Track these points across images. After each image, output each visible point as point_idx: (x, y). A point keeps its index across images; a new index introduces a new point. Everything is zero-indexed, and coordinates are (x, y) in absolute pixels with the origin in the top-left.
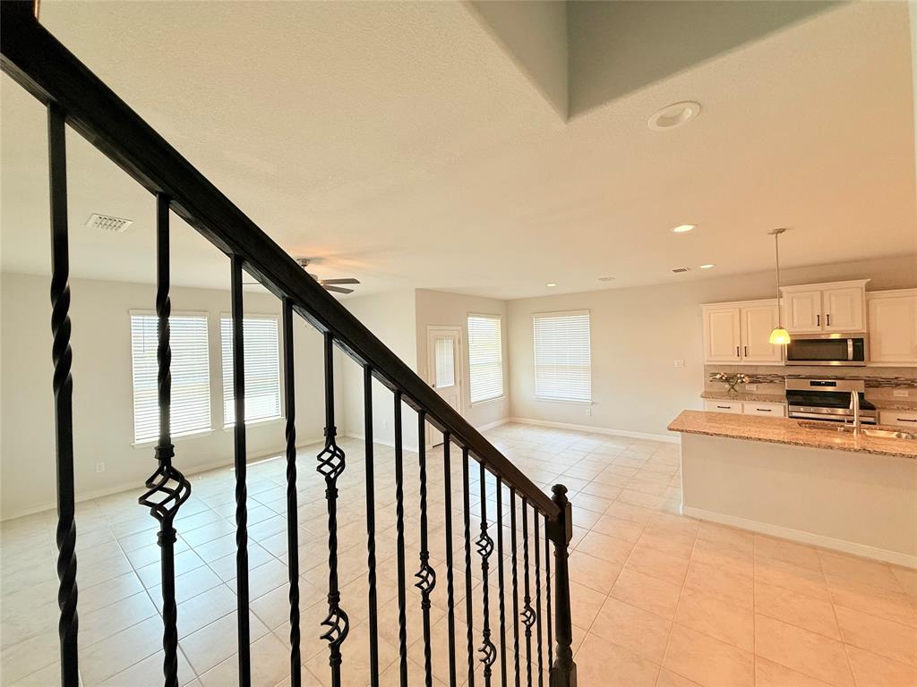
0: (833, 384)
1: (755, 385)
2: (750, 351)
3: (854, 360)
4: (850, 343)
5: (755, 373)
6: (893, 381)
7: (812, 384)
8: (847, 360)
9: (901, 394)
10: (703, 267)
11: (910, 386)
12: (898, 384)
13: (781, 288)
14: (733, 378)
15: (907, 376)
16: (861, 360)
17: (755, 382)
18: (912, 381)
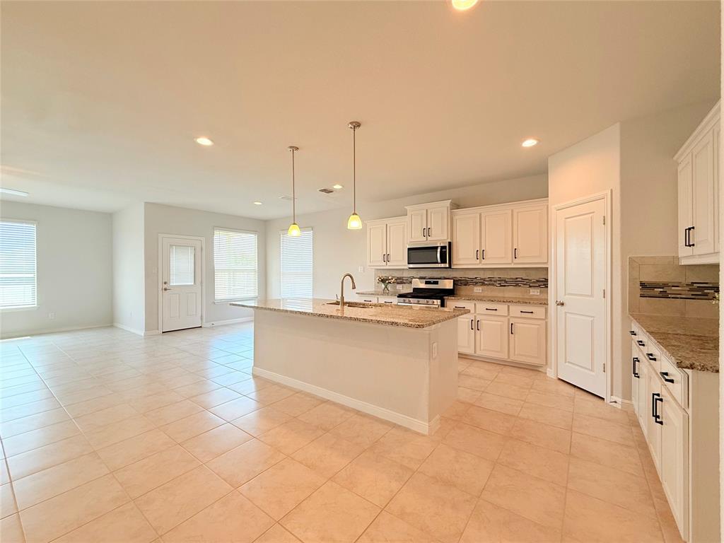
0: (437, 283)
1: (401, 286)
2: (391, 258)
3: (441, 263)
4: (439, 250)
5: (402, 276)
6: (474, 281)
7: (427, 283)
8: (437, 263)
9: (478, 290)
10: (335, 187)
11: (483, 284)
12: (476, 283)
13: (406, 207)
14: (387, 280)
15: (481, 275)
16: (446, 263)
17: (402, 283)
18: (484, 280)
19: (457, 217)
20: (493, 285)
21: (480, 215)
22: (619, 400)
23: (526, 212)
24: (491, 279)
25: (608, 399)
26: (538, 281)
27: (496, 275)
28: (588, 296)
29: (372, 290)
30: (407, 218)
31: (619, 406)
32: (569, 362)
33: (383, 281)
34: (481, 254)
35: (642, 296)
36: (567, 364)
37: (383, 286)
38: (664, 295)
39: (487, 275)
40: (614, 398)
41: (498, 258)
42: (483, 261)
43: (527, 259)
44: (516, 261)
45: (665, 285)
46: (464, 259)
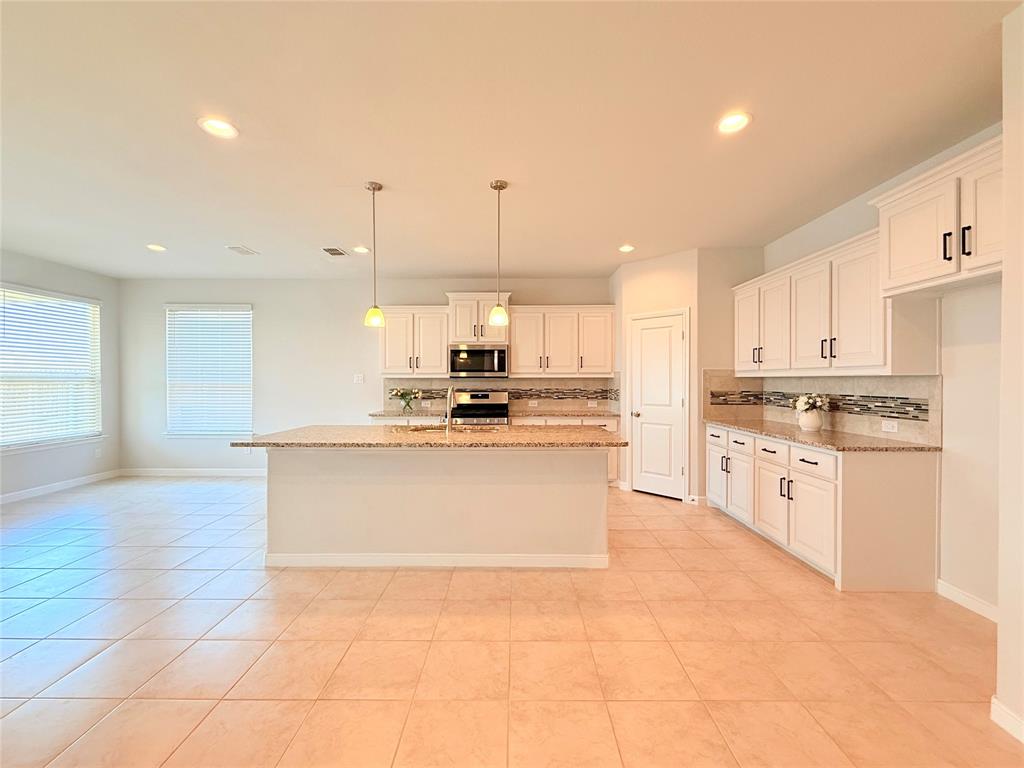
0: (487, 397)
1: (429, 402)
2: (422, 363)
3: (499, 370)
4: (496, 355)
5: (430, 388)
6: (529, 393)
7: (473, 397)
8: (494, 371)
9: (533, 403)
10: (357, 250)
11: (539, 397)
12: (531, 395)
13: (447, 294)
14: (409, 394)
15: (537, 387)
16: (504, 371)
17: (429, 398)
18: (540, 391)
19: (516, 315)
20: (550, 397)
21: (544, 316)
22: (696, 498)
23: (594, 317)
24: (547, 391)
25: (687, 499)
26: (596, 392)
27: (553, 386)
28: (666, 405)
29: (380, 409)
30: (448, 310)
31: (696, 503)
32: (646, 472)
33: (403, 396)
34: (545, 362)
35: (712, 404)
36: (643, 474)
37: (403, 403)
38: (726, 402)
39: (543, 387)
40: (692, 497)
41: (563, 367)
42: (547, 370)
43: (594, 369)
44: (582, 370)
45: (726, 394)
46: (524, 366)
